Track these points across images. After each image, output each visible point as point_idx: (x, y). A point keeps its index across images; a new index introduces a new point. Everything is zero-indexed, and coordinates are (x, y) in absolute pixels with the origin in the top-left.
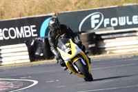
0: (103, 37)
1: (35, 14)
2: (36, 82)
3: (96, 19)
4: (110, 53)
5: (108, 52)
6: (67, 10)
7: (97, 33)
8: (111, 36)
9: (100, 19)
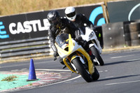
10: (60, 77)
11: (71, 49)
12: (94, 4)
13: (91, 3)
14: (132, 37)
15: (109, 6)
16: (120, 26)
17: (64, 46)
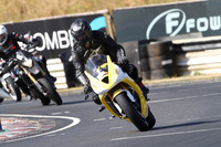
0: (185, 48)
1: (76, 11)
2: (76, 121)
3: (173, 19)
4: (195, 74)
5: (193, 73)
6: (128, 5)
7: (175, 42)
8: (197, 47)
9: (180, 19)
10: (38, 127)
11: (114, 80)
12: (92, 13)
13: (86, 10)
14: (153, 65)
15: (115, 16)
16: (133, 48)
17: (101, 75)
